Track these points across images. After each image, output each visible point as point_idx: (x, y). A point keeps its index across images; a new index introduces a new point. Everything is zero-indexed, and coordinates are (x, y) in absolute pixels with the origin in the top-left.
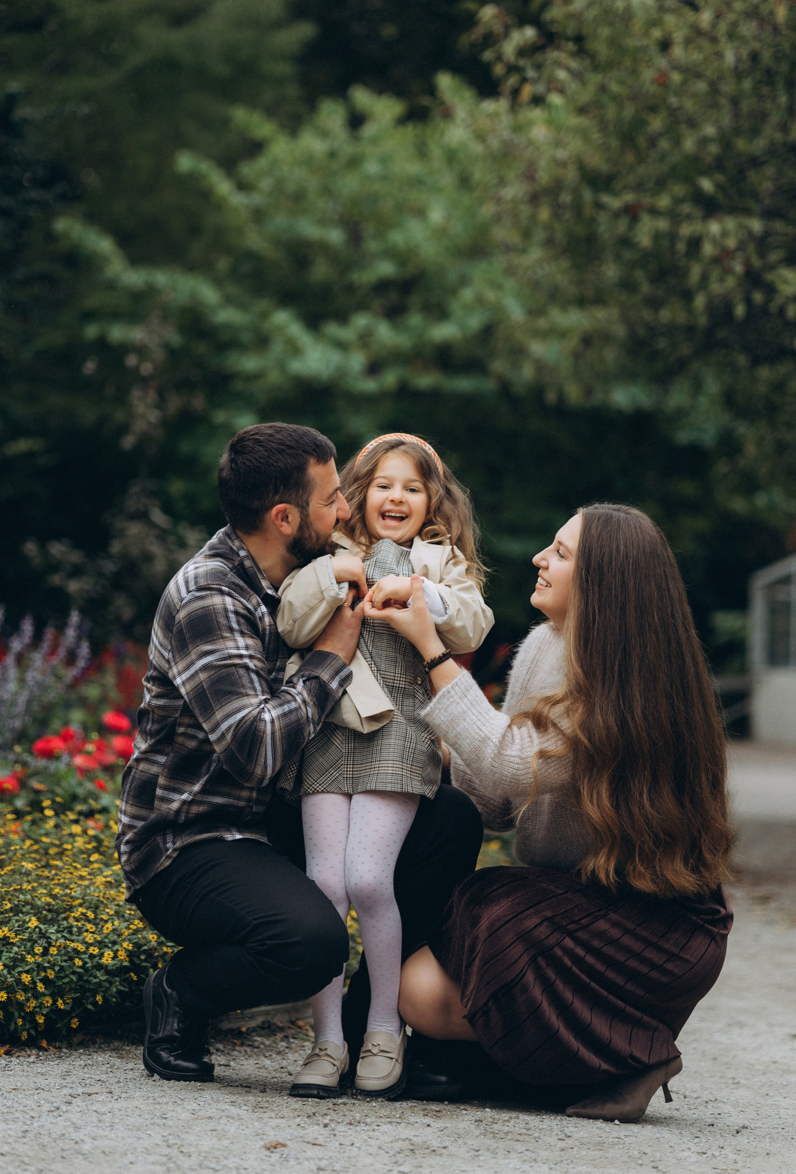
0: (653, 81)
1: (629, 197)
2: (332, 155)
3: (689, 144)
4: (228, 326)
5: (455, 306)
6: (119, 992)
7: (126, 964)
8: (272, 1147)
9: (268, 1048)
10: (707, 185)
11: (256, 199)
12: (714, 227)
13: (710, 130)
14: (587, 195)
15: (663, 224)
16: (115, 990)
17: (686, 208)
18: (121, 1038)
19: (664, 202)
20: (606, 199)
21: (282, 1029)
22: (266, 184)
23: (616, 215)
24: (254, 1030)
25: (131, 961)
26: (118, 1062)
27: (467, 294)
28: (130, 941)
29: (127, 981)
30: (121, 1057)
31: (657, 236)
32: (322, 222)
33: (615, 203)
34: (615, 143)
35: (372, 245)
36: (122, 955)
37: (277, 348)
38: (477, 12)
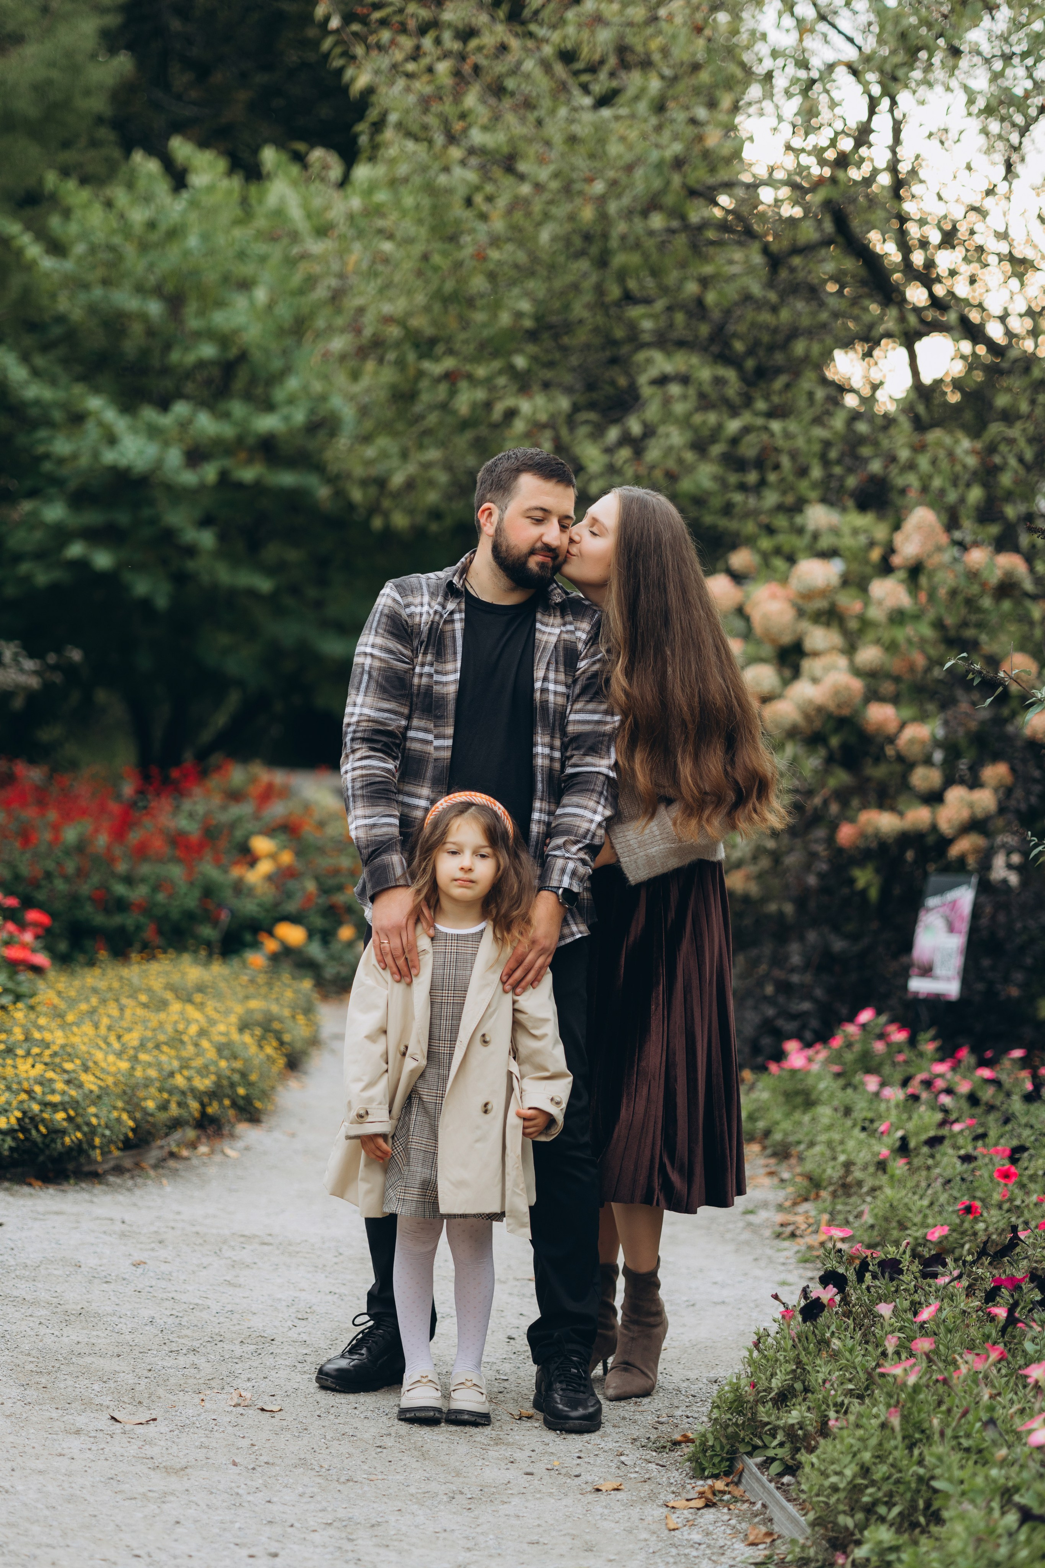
0: (472, 257)
1: (449, 363)
2: (152, 225)
3: (505, 319)
4: (37, 402)
5: (279, 394)
6: (11, 1149)
7: (16, 1127)
8: (136, 1265)
9: (120, 1186)
10: (520, 362)
11: (68, 265)
12: (525, 406)
13: (525, 306)
14: (411, 357)
15: (480, 395)
16: (6, 1146)
17: (502, 381)
18: (10, 1180)
19: (481, 372)
20: (427, 365)
21: (129, 1170)
22: (80, 249)
23: (438, 380)
24: (106, 1172)
25: (19, 1125)
26: (10, 1199)
27: (293, 383)
28: (19, 1109)
29: (15, 1139)
30: (12, 1195)
31: (474, 406)
32: (140, 289)
33: (436, 368)
34: (437, 307)
35: (194, 323)
36: (13, 1121)
37: (92, 430)
38: (307, 154)
